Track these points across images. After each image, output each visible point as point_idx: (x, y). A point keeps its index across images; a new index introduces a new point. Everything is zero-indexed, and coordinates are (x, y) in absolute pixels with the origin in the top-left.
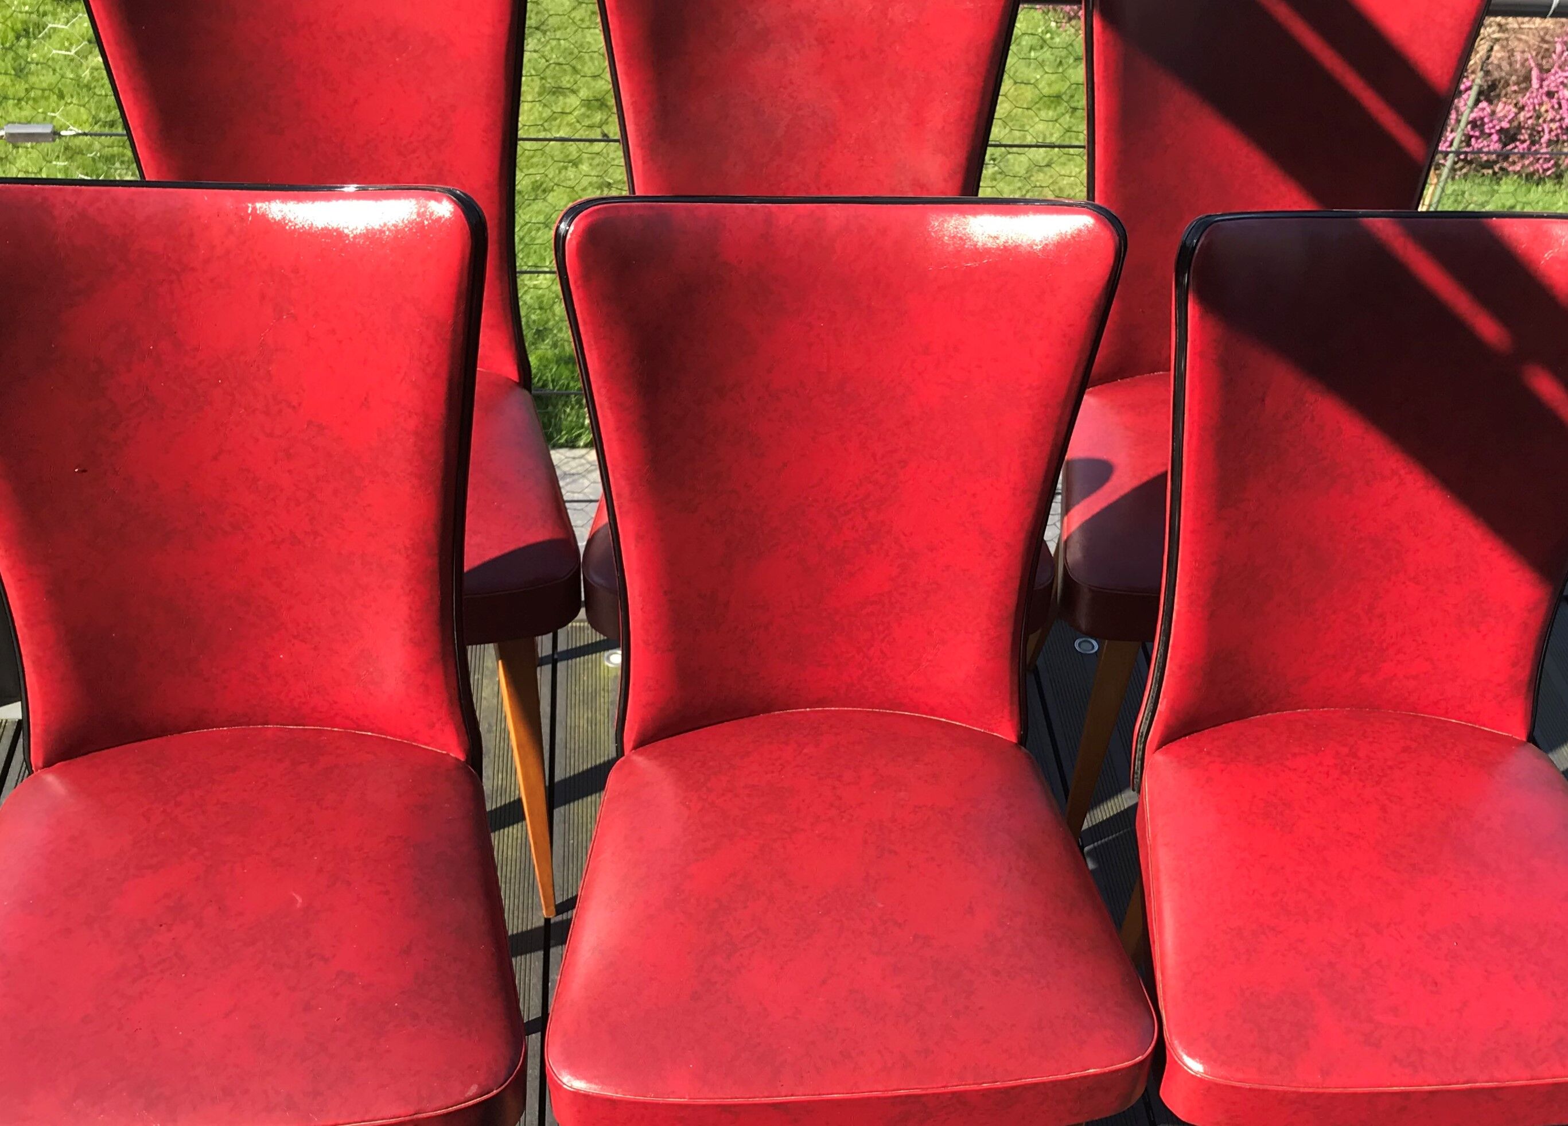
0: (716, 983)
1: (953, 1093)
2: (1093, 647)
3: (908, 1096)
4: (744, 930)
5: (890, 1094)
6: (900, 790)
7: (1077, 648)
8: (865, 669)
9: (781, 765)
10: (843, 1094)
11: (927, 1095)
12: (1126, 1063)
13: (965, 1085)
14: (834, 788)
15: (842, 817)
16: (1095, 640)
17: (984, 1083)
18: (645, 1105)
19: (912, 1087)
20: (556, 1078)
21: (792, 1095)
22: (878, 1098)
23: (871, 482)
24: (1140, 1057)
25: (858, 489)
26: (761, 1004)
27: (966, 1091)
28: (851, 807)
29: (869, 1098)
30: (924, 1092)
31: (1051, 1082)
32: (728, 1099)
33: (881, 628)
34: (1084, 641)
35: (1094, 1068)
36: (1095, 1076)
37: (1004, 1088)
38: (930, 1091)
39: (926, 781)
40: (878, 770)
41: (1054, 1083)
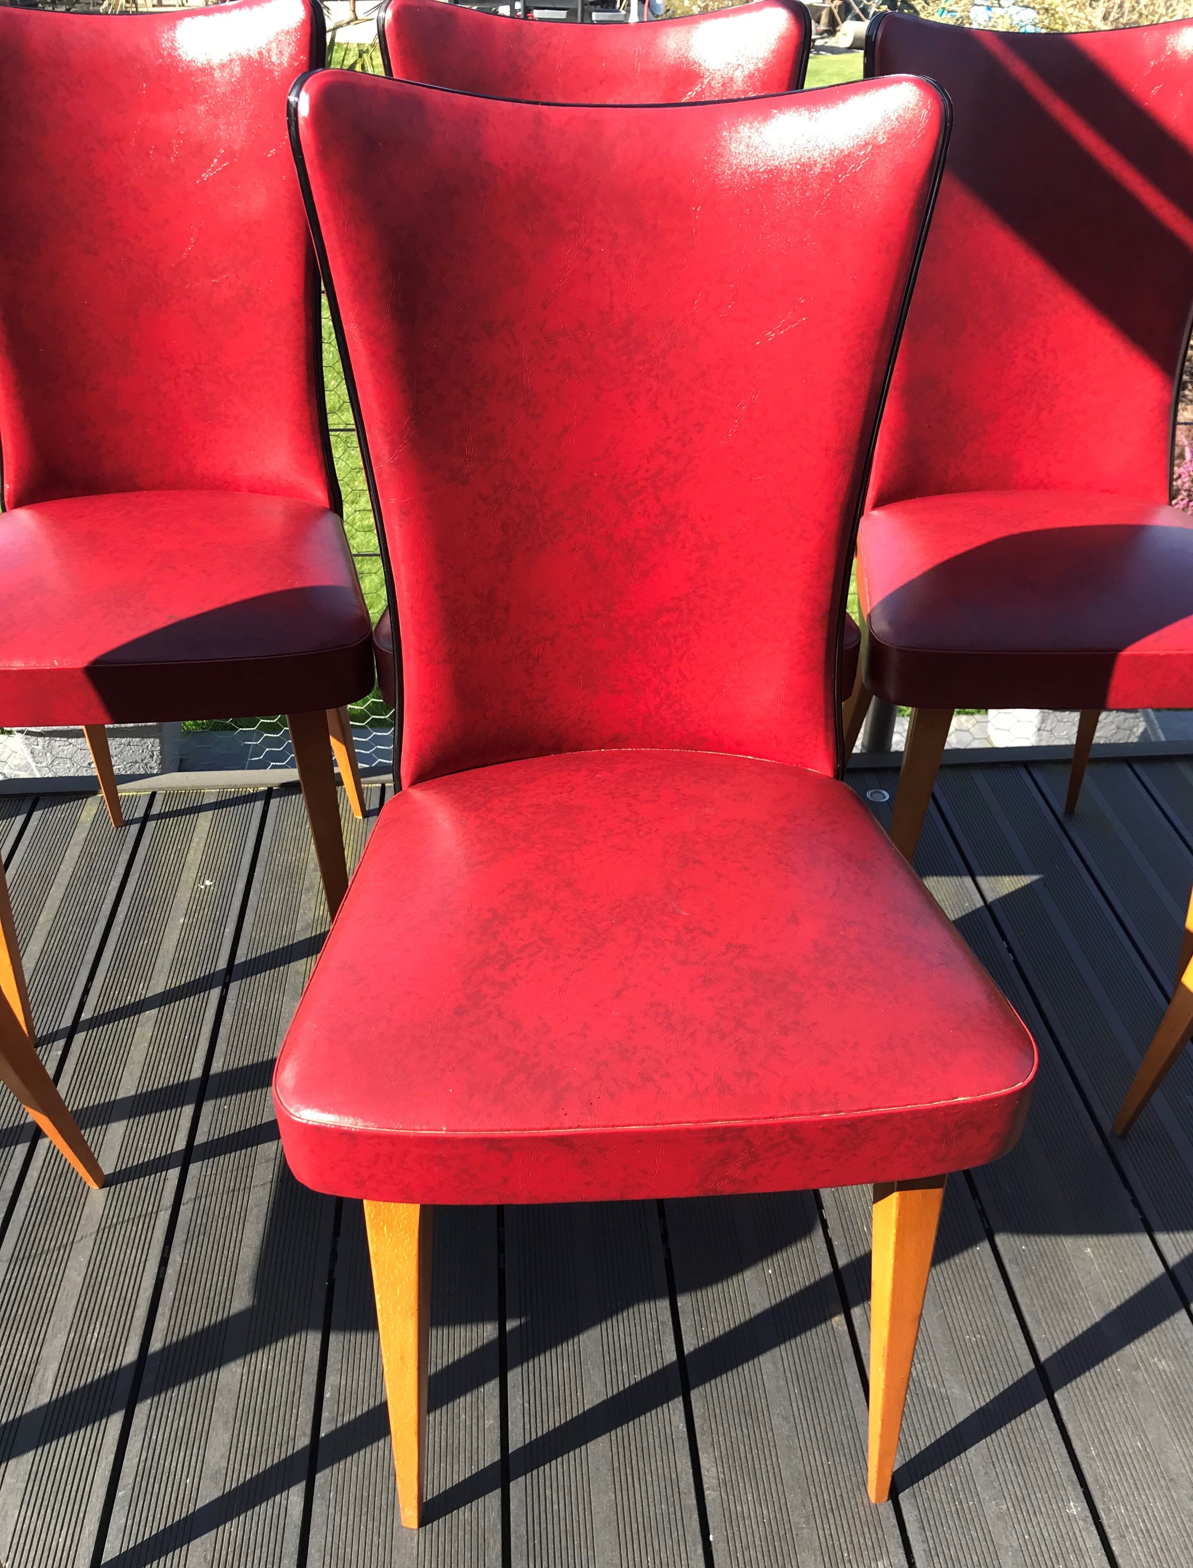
0: (486, 996)
1: (785, 1125)
2: (884, 797)
3: (727, 1129)
4: (522, 940)
5: (704, 1125)
6: (705, 807)
7: (870, 798)
8: (663, 695)
9: (571, 787)
10: (643, 1125)
11: (751, 1127)
12: (1004, 1091)
13: (800, 1115)
14: (630, 805)
15: (639, 831)
16: (886, 790)
17: (823, 1113)
18: (392, 1140)
19: (733, 1117)
20: (282, 1108)
21: (579, 1127)
22: (688, 1130)
23: (663, 452)
24: (1021, 1084)
25: (648, 462)
26: (540, 1018)
27: (801, 1123)
28: (649, 821)
29: (677, 1131)
30: (747, 1123)
31: (910, 1112)
32: (496, 1131)
33: (679, 640)
34: (876, 792)
35: (964, 1097)
36: (965, 1104)
37: (850, 1119)
38: (755, 1122)
39: (734, 799)
40: (679, 790)
41: (914, 1114)
